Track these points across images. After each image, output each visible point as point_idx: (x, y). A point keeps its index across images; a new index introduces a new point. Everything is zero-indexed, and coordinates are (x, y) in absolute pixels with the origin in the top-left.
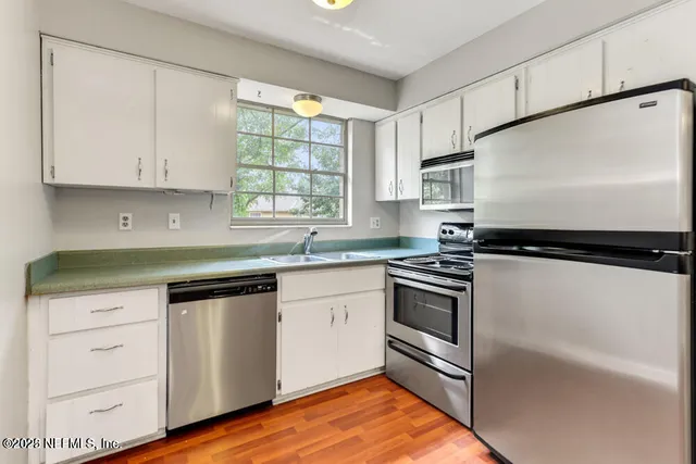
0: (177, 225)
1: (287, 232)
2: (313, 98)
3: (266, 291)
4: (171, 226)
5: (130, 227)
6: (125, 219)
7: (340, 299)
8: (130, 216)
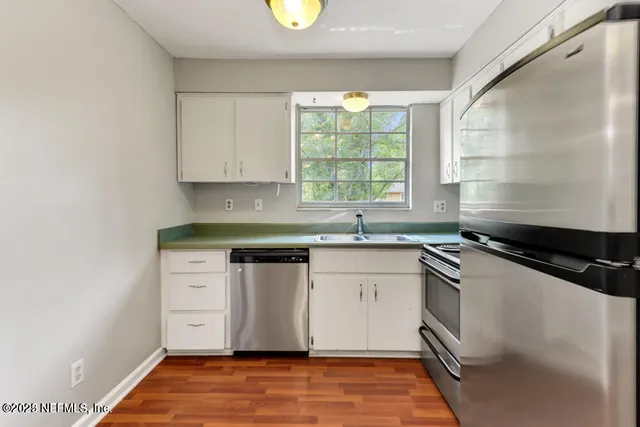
0: (260, 208)
1: (343, 214)
2: (359, 95)
3: (299, 262)
4: (257, 208)
5: (231, 209)
6: (229, 203)
7: (371, 277)
8: (231, 201)
